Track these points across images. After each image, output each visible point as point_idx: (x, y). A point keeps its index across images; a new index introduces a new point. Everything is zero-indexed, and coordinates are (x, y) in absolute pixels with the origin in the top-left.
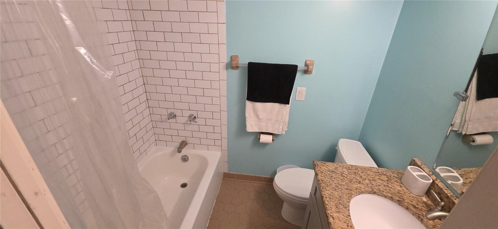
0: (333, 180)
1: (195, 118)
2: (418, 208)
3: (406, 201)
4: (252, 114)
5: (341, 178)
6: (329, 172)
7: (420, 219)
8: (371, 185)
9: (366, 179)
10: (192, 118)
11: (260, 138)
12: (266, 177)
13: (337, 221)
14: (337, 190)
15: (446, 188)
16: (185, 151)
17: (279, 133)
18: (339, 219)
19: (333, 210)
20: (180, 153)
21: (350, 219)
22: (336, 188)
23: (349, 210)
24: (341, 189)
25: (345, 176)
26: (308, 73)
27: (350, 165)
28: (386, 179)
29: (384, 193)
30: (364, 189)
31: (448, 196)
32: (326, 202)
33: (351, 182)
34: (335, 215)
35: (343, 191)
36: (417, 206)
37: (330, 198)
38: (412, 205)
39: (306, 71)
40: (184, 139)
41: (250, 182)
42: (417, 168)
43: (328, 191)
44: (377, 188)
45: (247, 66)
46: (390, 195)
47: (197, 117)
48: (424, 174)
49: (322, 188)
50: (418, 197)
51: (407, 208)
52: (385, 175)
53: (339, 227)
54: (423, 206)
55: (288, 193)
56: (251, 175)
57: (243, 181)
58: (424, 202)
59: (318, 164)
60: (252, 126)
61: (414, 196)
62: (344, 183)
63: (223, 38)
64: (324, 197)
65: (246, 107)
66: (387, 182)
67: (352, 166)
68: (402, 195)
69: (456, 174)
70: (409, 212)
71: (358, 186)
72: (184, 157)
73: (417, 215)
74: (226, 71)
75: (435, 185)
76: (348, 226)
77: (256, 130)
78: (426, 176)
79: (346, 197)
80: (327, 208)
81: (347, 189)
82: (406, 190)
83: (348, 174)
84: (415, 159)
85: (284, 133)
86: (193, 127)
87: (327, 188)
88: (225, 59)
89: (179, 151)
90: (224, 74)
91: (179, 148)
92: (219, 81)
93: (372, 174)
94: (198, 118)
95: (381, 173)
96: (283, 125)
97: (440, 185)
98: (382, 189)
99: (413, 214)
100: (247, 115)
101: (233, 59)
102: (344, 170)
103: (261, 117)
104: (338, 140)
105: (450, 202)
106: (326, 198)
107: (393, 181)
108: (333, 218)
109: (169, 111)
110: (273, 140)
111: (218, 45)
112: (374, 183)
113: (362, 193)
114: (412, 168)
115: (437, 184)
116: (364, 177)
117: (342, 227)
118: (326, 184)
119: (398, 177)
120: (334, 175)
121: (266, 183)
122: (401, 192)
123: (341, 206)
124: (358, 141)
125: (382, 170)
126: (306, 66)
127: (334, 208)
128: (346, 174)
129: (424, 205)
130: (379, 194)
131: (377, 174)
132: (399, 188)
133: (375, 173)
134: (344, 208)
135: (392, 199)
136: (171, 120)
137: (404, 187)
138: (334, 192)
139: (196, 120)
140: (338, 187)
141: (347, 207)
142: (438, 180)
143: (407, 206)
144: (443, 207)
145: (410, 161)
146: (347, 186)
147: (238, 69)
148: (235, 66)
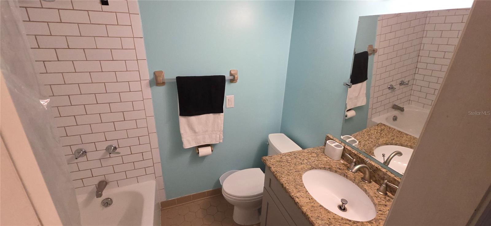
0: (284, 168)
1: (116, 149)
2: (341, 169)
3: (333, 167)
4: (187, 129)
5: (288, 164)
6: (278, 163)
7: (346, 176)
8: (309, 163)
9: (304, 159)
10: (112, 150)
11: (198, 153)
12: (208, 190)
13: (301, 199)
14: (290, 175)
15: (352, 149)
16: (106, 194)
17: (217, 142)
18: (302, 197)
19: (294, 191)
20: (101, 197)
21: (309, 193)
22: (289, 174)
23: (305, 187)
24: (292, 173)
25: (290, 162)
26: (234, 82)
27: (289, 152)
28: (316, 155)
29: (319, 166)
30: (306, 167)
31: (355, 154)
32: (287, 187)
33: (295, 165)
34: (298, 195)
35: (294, 174)
36: (341, 168)
37: (288, 183)
38: (338, 168)
39: (233, 80)
40: (102, 178)
41: (194, 202)
42: (331, 141)
43: (284, 178)
44: (313, 164)
45: (176, 81)
46: (323, 166)
47: (117, 147)
48: (337, 144)
49: (279, 177)
50: (338, 161)
51: (336, 172)
52: (314, 152)
53: (304, 203)
54: (343, 167)
55: (241, 196)
56: (193, 194)
57: (185, 203)
58: (343, 164)
59: (267, 159)
60: (189, 142)
61: (336, 161)
62: (292, 168)
63: (142, 53)
64: (284, 184)
65: (180, 123)
66: (317, 157)
67: (291, 152)
68: (330, 163)
69: (353, 139)
70: (338, 175)
71: (302, 166)
72: (105, 201)
73: (343, 174)
74: (150, 89)
75: (346, 149)
76: (310, 199)
77: (194, 145)
78: (339, 145)
79: (298, 178)
80: (289, 192)
81: (296, 171)
82: (330, 159)
83: (292, 160)
84: (328, 135)
85: (221, 141)
86: (115, 159)
87: (282, 176)
88: (147, 76)
89: (99, 195)
90: (148, 92)
91: (97, 192)
92: (143, 100)
93: (306, 155)
94: (119, 148)
95: (311, 152)
96: (220, 134)
97: (348, 148)
98: (317, 164)
99: (340, 175)
100: (182, 131)
101: (157, 74)
102: (287, 157)
103: (197, 131)
104: (268, 137)
105: (357, 158)
106: (285, 184)
107: (320, 155)
108: (297, 197)
109: (74, 148)
110: (212, 151)
111: (136, 61)
112: (310, 161)
113: (306, 171)
114: (330, 141)
115: (347, 148)
116: (302, 158)
117: (307, 201)
118: (280, 173)
119: (321, 151)
120: (282, 164)
121: (209, 197)
122: (328, 162)
123: (299, 186)
124: (280, 133)
125: (310, 149)
126: (232, 76)
127: (294, 190)
128: (290, 160)
129: (344, 165)
130: (316, 168)
131: (309, 153)
132: (325, 159)
133: (308, 153)
134: (301, 187)
135: (325, 168)
136: (80, 159)
137: (328, 157)
138: (289, 177)
139: (117, 150)
140: (289, 172)
141: (302, 185)
142: (346, 146)
143: (336, 170)
144: (355, 163)
145: (325, 138)
146: (295, 169)
147: (165, 85)
148: (162, 82)
